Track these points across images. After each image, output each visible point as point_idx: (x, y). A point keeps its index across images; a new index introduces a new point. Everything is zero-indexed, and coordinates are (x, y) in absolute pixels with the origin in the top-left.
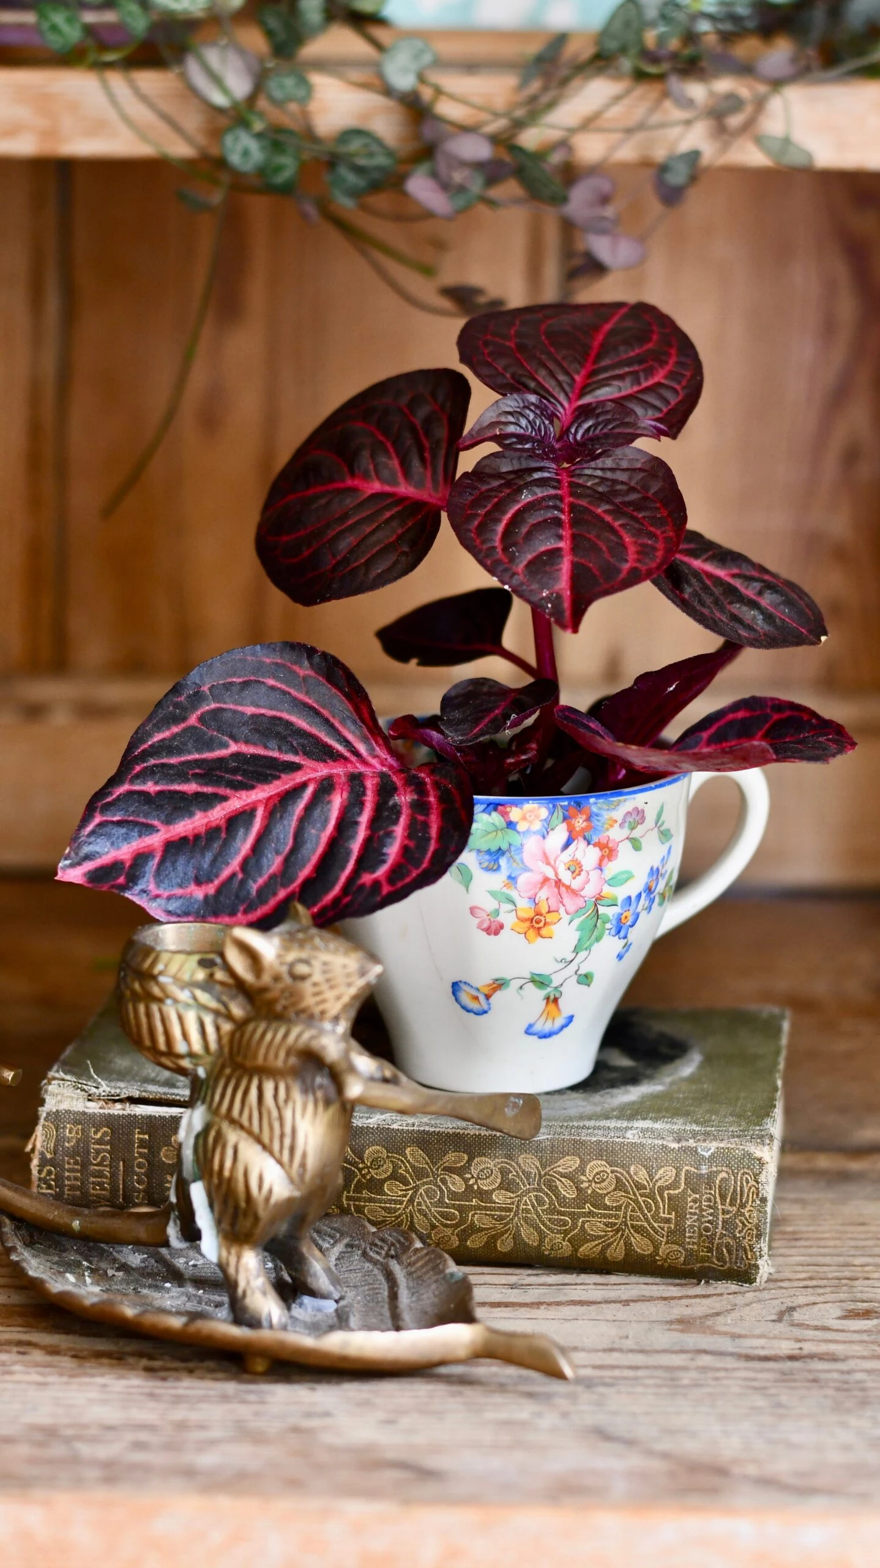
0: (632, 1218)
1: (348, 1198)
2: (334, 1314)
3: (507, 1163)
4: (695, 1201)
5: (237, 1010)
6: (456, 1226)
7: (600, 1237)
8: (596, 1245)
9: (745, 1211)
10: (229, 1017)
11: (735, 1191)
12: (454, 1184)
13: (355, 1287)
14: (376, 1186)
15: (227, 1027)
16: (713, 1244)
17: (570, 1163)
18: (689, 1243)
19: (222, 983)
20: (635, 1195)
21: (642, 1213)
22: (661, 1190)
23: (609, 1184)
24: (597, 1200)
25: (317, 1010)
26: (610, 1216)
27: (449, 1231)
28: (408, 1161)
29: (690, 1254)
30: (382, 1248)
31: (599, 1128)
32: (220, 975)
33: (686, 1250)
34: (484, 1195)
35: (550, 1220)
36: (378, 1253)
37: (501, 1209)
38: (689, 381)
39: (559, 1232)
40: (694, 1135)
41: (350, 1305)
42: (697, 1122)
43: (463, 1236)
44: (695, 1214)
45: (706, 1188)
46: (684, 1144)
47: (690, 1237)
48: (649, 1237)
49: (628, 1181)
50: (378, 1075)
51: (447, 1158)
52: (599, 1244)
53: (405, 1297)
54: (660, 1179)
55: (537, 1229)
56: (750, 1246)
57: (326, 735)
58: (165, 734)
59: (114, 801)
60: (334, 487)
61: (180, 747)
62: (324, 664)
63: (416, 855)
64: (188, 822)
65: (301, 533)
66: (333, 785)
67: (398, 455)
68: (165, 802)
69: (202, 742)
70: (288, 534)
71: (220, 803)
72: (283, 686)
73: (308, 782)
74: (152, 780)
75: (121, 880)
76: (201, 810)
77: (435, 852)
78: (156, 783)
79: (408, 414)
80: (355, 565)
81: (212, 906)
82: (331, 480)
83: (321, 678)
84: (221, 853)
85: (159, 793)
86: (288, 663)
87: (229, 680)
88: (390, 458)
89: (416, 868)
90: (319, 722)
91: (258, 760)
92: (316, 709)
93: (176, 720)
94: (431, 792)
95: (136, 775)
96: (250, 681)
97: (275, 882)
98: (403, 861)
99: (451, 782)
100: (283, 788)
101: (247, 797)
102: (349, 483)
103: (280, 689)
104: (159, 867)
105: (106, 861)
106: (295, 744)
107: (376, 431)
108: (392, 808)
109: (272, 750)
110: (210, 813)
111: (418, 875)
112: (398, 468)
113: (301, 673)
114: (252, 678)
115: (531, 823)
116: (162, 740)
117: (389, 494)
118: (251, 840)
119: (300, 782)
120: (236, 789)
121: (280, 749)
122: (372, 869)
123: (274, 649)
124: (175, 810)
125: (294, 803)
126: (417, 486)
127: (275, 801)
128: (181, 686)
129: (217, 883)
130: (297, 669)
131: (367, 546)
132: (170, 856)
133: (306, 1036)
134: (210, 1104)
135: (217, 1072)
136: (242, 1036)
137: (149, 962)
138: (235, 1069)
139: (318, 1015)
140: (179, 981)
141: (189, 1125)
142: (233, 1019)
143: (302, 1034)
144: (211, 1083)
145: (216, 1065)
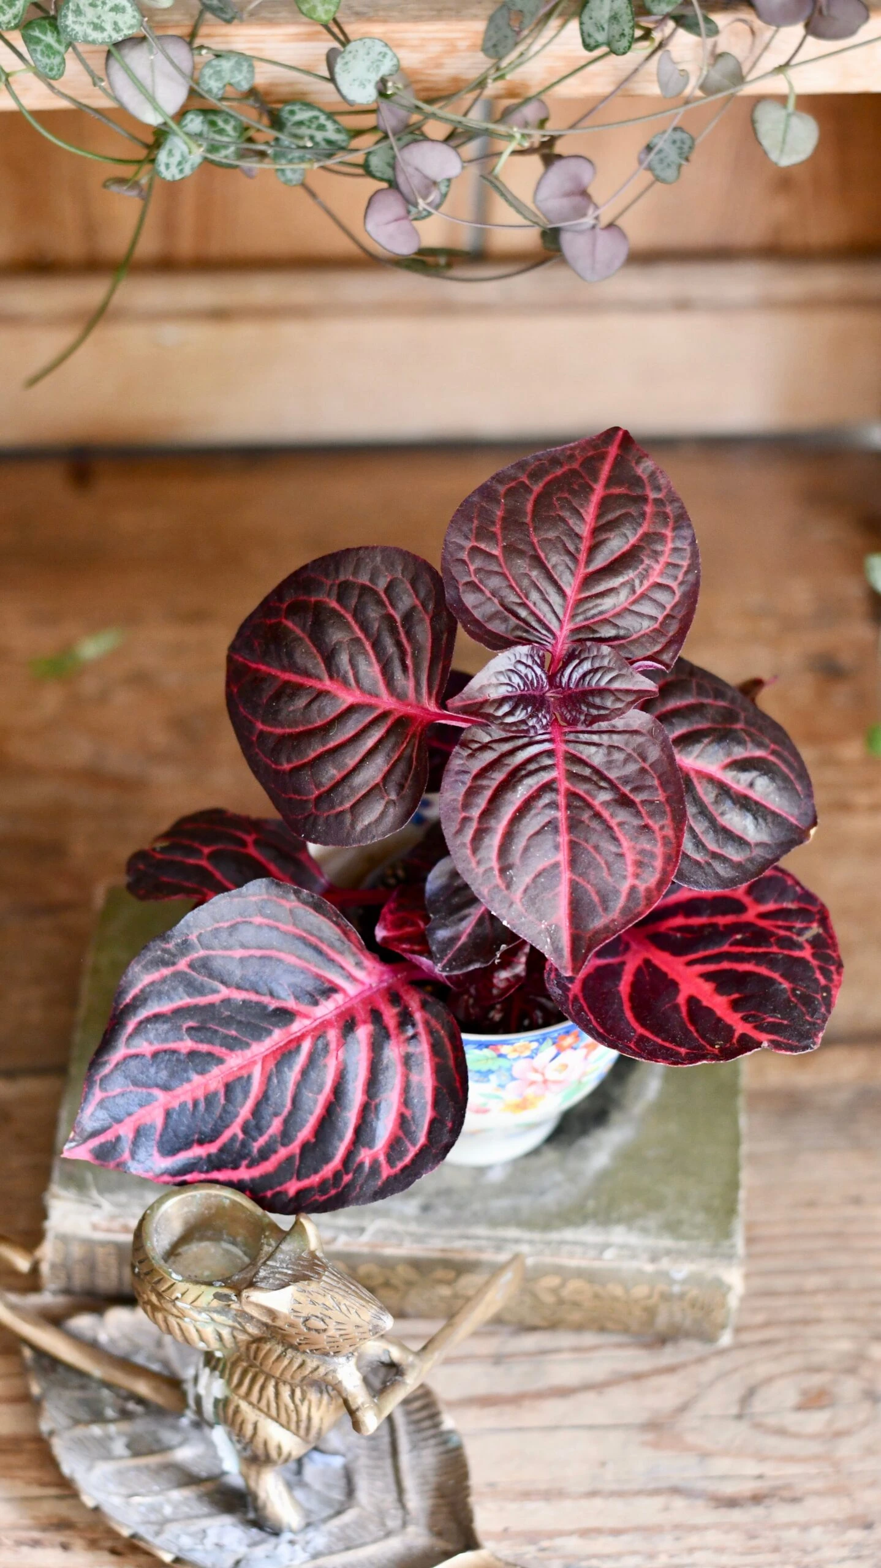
5: (253, 1331)
9: (711, 1315)
10: (245, 1332)
11: (703, 1303)
15: (242, 1337)
17: (551, 1280)
22: (636, 1300)
23: (588, 1295)
25: (331, 1351)
26: (586, 1312)
32: (235, 1306)
38: (686, 573)
45: (677, 1300)
46: (658, 1265)
49: (605, 1295)
54: (635, 1293)
57: (315, 966)
58: (155, 975)
59: (112, 1071)
60: (310, 684)
61: (172, 992)
62: (311, 900)
63: (413, 1128)
64: (187, 1086)
65: (279, 731)
66: (327, 1045)
67: (379, 660)
68: (162, 1066)
69: (193, 988)
70: (263, 723)
71: (217, 1065)
72: (271, 922)
73: (302, 1040)
74: (147, 1040)
75: (126, 1154)
76: (198, 1073)
77: (432, 1123)
78: (151, 1043)
79: (387, 603)
80: (340, 809)
81: (215, 1163)
82: (307, 674)
83: (308, 908)
84: (221, 1117)
85: (155, 1055)
86: (275, 898)
87: (216, 925)
88: (370, 664)
89: (414, 1145)
90: (308, 953)
91: (251, 1007)
92: (304, 938)
93: (165, 963)
94: (423, 1037)
95: (131, 1036)
96: (238, 923)
97: (275, 1142)
98: (401, 1134)
99: (443, 1027)
100: (277, 1046)
101: (243, 1057)
102: (327, 684)
103: (268, 926)
104: (161, 1136)
105: (109, 1136)
106: (286, 987)
107: (353, 623)
108: (387, 1068)
109: (264, 995)
110: (207, 1076)
111: (416, 1155)
112: (379, 676)
113: (287, 905)
114: (239, 919)
115: (522, 1052)
116: (152, 983)
117: (371, 707)
118: (249, 1104)
119: (295, 1038)
120: (231, 1049)
121: (272, 994)
122: (370, 1145)
123: (260, 886)
124: (172, 1074)
125: (290, 1068)
126: (400, 697)
127: (271, 1065)
128: (169, 936)
129: (219, 1143)
130: (284, 902)
131: (352, 789)
132: (172, 1123)
133: (322, 1371)
134: (229, 1382)
135: (233, 1359)
136: (258, 1350)
137: (166, 1287)
138: (251, 1366)
139: (332, 1353)
140: (196, 1307)
141: (208, 1387)
142: (249, 1334)
143: (317, 1368)
144: (229, 1365)
145: (233, 1355)
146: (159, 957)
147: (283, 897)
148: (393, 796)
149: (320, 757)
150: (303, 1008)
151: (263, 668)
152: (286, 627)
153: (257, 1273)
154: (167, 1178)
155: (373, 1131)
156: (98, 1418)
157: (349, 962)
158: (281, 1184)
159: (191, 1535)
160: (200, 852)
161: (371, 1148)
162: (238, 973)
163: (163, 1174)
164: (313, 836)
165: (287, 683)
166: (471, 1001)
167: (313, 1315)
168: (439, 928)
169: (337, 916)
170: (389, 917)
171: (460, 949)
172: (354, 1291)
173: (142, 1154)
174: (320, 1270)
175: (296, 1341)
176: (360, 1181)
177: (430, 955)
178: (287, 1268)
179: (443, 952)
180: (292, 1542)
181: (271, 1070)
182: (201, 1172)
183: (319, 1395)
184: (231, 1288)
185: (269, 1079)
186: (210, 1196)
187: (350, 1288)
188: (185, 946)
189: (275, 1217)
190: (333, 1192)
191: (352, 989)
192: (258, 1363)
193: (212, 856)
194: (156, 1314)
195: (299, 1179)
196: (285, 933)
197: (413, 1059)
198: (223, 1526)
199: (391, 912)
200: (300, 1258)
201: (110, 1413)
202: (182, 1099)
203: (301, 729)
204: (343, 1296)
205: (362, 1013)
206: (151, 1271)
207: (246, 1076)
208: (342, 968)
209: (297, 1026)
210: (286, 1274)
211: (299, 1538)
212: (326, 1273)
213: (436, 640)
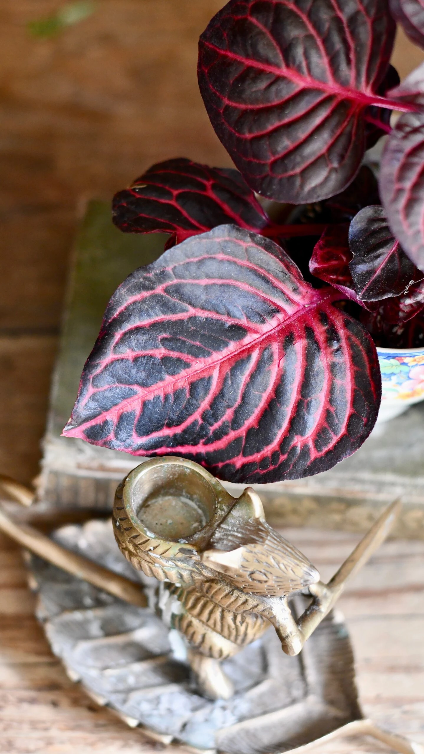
5: (208, 574)
10: (202, 575)
15: (199, 578)
57: (263, 292)
58: (137, 297)
59: (102, 372)
60: (270, 70)
61: (150, 311)
62: (263, 242)
63: (336, 421)
64: (160, 384)
65: (243, 106)
66: (271, 355)
67: (328, 54)
68: (142, 368)
69: (167, 307)
70: (229, 99)
71: (184, 368)
72: (230, 258)
73: (252, 351)
74: (130, 348)
75: (111, 435)
76: (169, 374)
77: (351, 417)
78: (133, 350)
79: (336, 7)
80: (291, 173)
81: (178, 441)
82: (268, 62)
83: (260, 248)
84: (186, 408)
85: (136, 359)
86: (234, 240)
87: (188, 260)
88: (320, 57)
89: (336, 434)
90: (258, 282)
91: (212, 324)
92: (256, 270)
93: (146, 288)
94: (346, 350)
95: (117, 344)
96: (205, 259)
97: (227, 426)
98: (326, 425)
99: (361, 343)
100: (232, 355)
101: (205, 363)
102: (284, 71)
103: (228, 261)
104: (139, 421)
105: (98, 421)
106: (240, 308)
107: (307, 23)
108: (317, 374)
109: (223, 314)
110: (176, 377)
111: (338, 442)
112: (327, 67)
113: (244, 245)
114: (206, 256)
115: (419, 362)
116: (135, 303)
117: (319, 91)
118: (209, 398)
119: (246, 349)
120: (196, 356)
121: (229, 314)
122: (302, 433)
123: (223, 231)
124: (149, 375)
125: (242, 372)
126: (344, 84)
127: (227, 370)
128: (150, 268)
129: (183, 426)
130: (241, 243)
131: (303, 158)
132: (147, 412)
133: (261, 608)
134: (185, 604)
135: (190, 589)
136: (210, 587)
137: (141, 541)
138: (204, 596)
139: (269, 596)
140: (165, 557)
141: (168, 604)
142: (204, 576)
143: (257, 606)
144: (185, 593)
145: (189, 587)
146: (141, 282)
147: (241, 240)
148: (335, 165)
149: (277, 130)
150: (252, 325)
151: (230, 54)
152: (251, 23)
153: (213, 534)
154: (142, 452)
155: (305, 423)
156: (79, 606)
157: (288, 289)
158: (230, 458)
159: (149, 701)
160: (170, 194)
161: (302, 435)
162: (203, 297)
163: (138, 449)
164: (269, 194)
165: (249, 69)
166: (379, 318)
167: (257, 571)
168: (359, 263)
169: (284, 255)
170: (319, 252)
171: (375, 281)
172: (290, 553)
173: (123, 435)
174: (263, 534)
175: (242, 586)
176: (294, 460)
177: (352, 285)
178: (237, 532)
179: (362, 283)
180: (224, 708)
181: (227, 373)
182: (168, 447)
183: (255, 619)
184: (193, 545)
185: (225, 380)
186: (175, 466)
187: (287, 550)
188: (162, 276)
189: (226, 485)
190: (272, 468)
191: (290, 310)
192: (210, 595)
193: (179, 197)
194: (132, 558)
195: (244, 455)
196: (241, 266)
197: (337, 367)
198: (172, 693)
199: (321, 248)
200: (247, 523)
201: (88, 601)
202: (156, 393)
203: (261, 106)
204: (283, 557)
205: (299, 330)
206: (131, 528)
207: (207, 377)
208: (284, 293)
209: (248, 339)
210: (236, 537)
211: (229, 705)
212: (269, 538)
213: (376, 39)
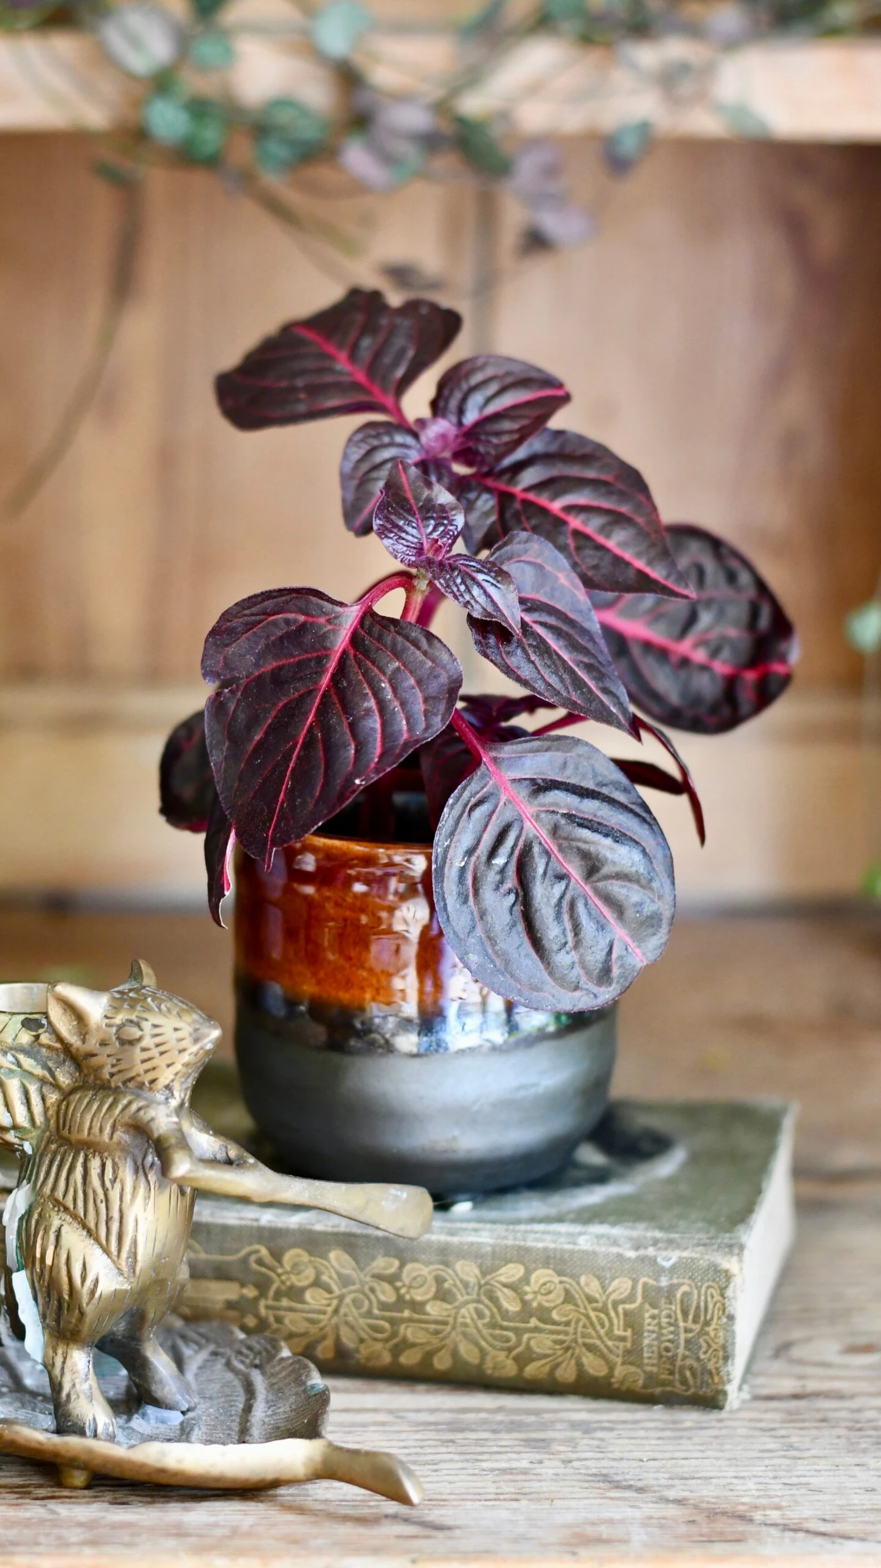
0: (584, 1336)
1: (268, 1307)
2: (178, 1427)
3: (442, 1270)
4: (653, 1317)
5: (64, 1079)
6: (386, 1340)
7: (546, 1356)
8: (543, 1365)
9: (710, 1329)
10: (56, 1086)
11: (698, 1307)
12: (384, 1292)
13: (211, 1398)
14: (295, 1293)
15: (53, 1097)
16: (674, 1366)
17: (512, 1272)
18: (648, 1365)
19: (49, 1047)
20: (585, 1308)
21: (594, 1328)
22: (615, 1304)
23: (557, 1297)
24: (543, 1314)
25: (147, 1079)
26: (558, 1333)
27: (379, 1346)
28: (333, 1267)
29: (650, 1377)
30: (247, 1356)
31: (548, 1233)
32: (45, 1038)
33: (644, 1372)
34: (417, 1307)
35: (492, 1335)
36: (242, 1362)
37: (437, 1322)
39: (502, 1349)
40: (655, 1242)
41: (199, 1417)
42: (661, 1228)
43: (397, 1351)
44: (653, 1332)
45: (666, 1303)
46: (642, 1252)
47: (649, 1358)
48: (603, 1356)
49: (577, 1293)
50: (221, 1156)
51: (375, 1264)
52: (546, 1364)
53: (260, 1410)
54: (614, 1291)
55: (477, 1344)
56: (717, 1369)
133: (133, 1107)
134: (35, 1184)
135: (43, 1144)
136: (67, 1107)
138: (60, 1145)
139: (147, 1084)
140: (1, 1043)
142: (59, 1088)
143: (128, 1105)
144: (37, 1160)
145: (42, 1139)
167: (128, 1021)
175: (108, 1071)
192: (67, 1131)
